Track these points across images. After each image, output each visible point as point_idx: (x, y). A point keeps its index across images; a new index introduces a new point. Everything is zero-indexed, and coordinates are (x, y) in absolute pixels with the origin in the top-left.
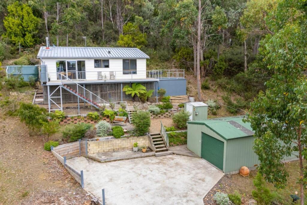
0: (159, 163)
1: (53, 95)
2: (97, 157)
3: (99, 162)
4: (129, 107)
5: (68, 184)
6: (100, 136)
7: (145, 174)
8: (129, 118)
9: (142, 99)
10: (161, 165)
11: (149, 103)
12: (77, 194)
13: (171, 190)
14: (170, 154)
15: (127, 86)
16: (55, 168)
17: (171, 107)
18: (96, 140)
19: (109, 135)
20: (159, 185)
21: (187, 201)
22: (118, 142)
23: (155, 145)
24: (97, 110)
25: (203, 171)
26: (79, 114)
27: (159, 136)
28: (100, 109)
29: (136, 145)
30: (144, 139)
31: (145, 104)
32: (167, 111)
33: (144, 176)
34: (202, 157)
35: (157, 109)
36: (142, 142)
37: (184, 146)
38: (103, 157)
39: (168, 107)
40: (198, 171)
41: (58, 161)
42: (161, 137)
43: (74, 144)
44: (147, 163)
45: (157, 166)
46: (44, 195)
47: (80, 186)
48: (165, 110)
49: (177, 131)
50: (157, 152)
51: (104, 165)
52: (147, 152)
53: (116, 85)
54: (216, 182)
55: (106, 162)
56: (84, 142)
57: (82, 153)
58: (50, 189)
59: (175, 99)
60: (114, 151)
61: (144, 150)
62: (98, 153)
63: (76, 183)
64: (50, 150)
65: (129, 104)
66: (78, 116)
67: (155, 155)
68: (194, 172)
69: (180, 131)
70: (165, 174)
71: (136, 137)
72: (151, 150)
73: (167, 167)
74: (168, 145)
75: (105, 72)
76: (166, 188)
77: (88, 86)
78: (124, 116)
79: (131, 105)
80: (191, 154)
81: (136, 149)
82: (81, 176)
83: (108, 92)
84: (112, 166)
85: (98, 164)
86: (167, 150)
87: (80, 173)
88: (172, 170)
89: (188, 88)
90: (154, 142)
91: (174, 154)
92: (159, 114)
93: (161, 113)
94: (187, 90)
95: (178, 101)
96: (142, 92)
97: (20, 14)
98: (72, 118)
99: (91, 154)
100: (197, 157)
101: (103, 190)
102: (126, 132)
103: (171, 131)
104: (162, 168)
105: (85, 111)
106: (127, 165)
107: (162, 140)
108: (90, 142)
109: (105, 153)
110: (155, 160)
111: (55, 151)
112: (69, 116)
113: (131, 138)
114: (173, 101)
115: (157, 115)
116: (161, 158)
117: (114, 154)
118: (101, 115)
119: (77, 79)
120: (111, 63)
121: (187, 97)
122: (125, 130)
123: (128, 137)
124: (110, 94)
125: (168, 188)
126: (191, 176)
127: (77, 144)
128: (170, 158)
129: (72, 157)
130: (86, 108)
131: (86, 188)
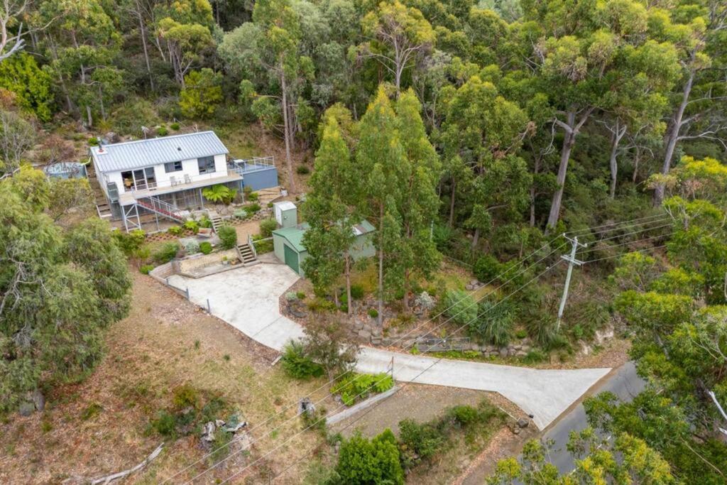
0: (247, 273)
1: (129, 215)
2: (191, 274)
3: (194, 278)
4: (212, 214)
5: (177, 300)
6: (189, 254)
7: (235, 284)
8: (214, 227)
9: (226, 202)
10: (250, 275)
11: (234, 205)
12: (187, 305)
13: (257, 294)
14: (258, 263)
15: (206, 190)
16: (159, 288)
17: (259, 208)
18: (187, 259)
19: (198, 252)
20: (247, 291)
21: (268, 300)
22: (208, 258)
23: (244, 256)
24: (178, 223)
25: (284, 277)
26: (159, 231)
27: (247, 247)
28: (181, 222)
29: (225, 259)
30: (232, 252)
31: (229, 207)
32: (255, 214)
33: (236, 286)
34: (286, 264)
35: (242, 213)
36: (231, 254)
37: (271, 253)
38: (197, 274)
39: (255, 209)
40: (280, 277)
41: (160, 283)
42: (248, 248)
43: (167, 264)
44: (237, 274)
45: (245, 276)
46: (162, 308)
47: (187, 299)
48: (252, 213)
49: (265, 239)
50: (245, 263)
51: (199, 280)
52: (236, 264)
53: (193, 192)
54: (291, 285)
55: (200, 277)
56: (176, 262)
57: (175, 271)
58: (165, 304)
59: (264, 195)
60: (205, 266)
61: (234, 263)
62: (191, 270)
63: (182, 298)
64: (147, 273)
65: (211, 209)
66: (159, 233)
67: (243, 266)
68: (276, 278)
69: (267, 239)
70: (253, 282)
71: (224, 251)
72: (240, 262)
73: (254, 276)
74: (255, 254)
75: (178, 175)
76: (252, 293)
77: (161, 197)
78: (208, 227)
79: (213, 210)
80: (277, 261)
81: (225, 262)
82: (187, 292)
83: (185, 197)
84: (206, 281)
85: (194, 280)
86: (255, 260)
87: (185, 290)
88: (259, 278)
89: (281, 175)
90: (242, 253)
91: (261, 263)
92: (246, 218)
93: (248, 217)
94: (279, 177)
95: (268, 197)
96: (225, 195)
97: (22, 75)
98: (153, 235)
99: (184, 272)
100: (281, 263)
101: (208, 300)
102: (214, 247)
103: (258, 239)
104: (250, 277)
105: (165, 225)
106: (220, 278)
107: (250, 251)
108: (182, 262)
109: (197, 269)
110: (244, 271)
111: (152, 273)
112: (149, 233)
113: (219, 253)
114: (262, 197)
115: (244, 220)
116: (250, 268)
117: (206, 269)
118: (183, 227)
119: (148, 189)
120: (184, 164)
121: (278, 190)
122: (213, 245)
123: (217, 252)
124: (187, 199)
125: (254, 292)
126: (274, 281)
127: (169, 264)
128: (257, 267)
129: (166, 276)
130: (164, 221)
131: (191, 300)
